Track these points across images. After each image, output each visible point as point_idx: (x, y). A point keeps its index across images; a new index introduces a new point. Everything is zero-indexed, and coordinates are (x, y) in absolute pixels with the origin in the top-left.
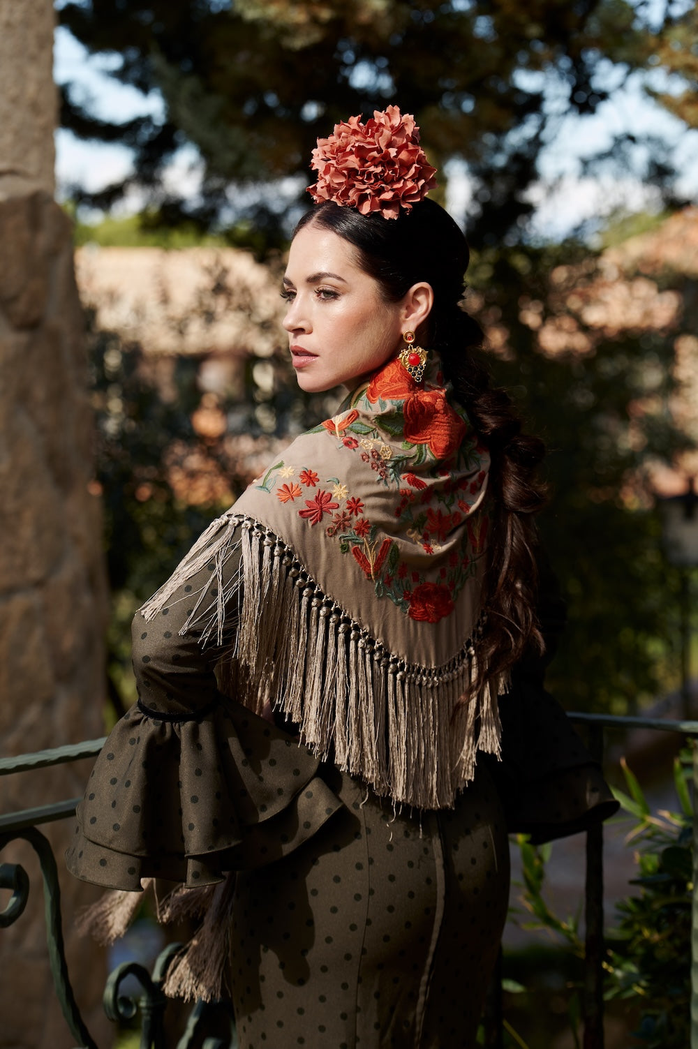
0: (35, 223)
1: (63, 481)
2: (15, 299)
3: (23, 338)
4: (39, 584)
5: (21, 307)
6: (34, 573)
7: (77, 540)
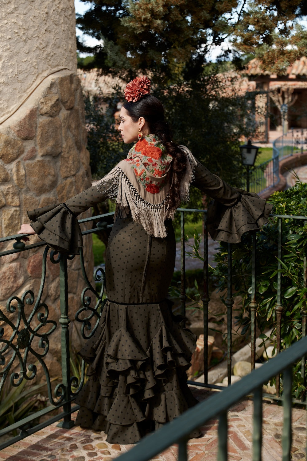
0: (71, 82)
1: (79, 148)
2: (67, 102)
3: (69, 112)
4: (74, 175)
5: (68, 104)
6: (73, 173)
7: (83, 163)
